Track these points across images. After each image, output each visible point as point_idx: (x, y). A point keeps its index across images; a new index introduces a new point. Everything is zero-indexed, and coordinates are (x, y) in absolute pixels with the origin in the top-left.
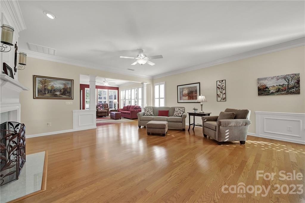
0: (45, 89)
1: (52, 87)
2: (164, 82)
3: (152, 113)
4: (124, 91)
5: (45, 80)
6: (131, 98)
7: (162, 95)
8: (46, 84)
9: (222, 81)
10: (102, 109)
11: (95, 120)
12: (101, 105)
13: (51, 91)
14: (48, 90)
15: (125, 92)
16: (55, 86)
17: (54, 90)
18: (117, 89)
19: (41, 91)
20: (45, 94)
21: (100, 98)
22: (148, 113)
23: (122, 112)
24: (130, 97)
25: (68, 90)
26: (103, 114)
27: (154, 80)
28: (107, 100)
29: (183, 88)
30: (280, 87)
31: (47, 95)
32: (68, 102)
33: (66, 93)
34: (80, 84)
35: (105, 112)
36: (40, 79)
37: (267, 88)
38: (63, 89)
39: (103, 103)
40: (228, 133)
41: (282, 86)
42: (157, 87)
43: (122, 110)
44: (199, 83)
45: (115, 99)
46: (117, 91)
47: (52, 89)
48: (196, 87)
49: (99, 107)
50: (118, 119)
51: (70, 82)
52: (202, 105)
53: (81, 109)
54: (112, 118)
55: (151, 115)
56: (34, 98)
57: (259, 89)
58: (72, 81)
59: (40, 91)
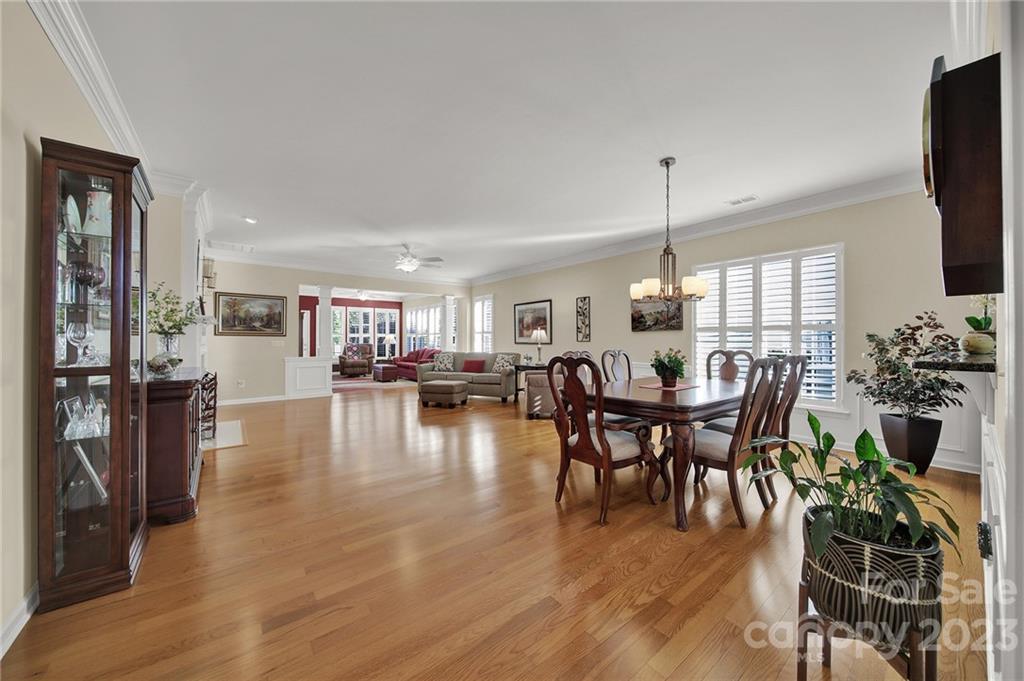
0: (234, 317)
1: (248, 311)
2: (491, 296)
3: (450, 366)
4: (426, 311)
5: (234, 300)
6: (427, 331)
7: (488, 325)
8: (236, 308)
9: (585, 298)
10: (356, 358)
11: (330, 383)
12: (355, 349)
13: (245, 320)
14: (240, 319)
15: (416, 314)
16: (251, 310)
17: (251, 319)
18: (399, 305)
19: (228, 321)
20: (235, 326)
21: (353, 330)
22: (442, 366)
23: (399, 366)
24: (425, 328)
25: (277, 318)
26: (358, 370)
27: (471, 289)
28: (370, 335)
29: (525, 311)
30: (658, 316)
31: (238, 328)
32: (277, 341)
33: (272, 324)
34: (301, 297)
35: (363, 366)
36: (225, 298)
37: (642, 316)
38: (267, 315)
39: (361, 342)
40: (539, 402)
41: (660, 313)
42: (478, 306)
43: (405, 360)
44: (550, 301)
45: (392, 331)
46: (398, 311)
47: (246, 316)
48: (545, 309)
49: (350, 353)
50: (389, 381)
51: (279, 302)
52: (539, 349)
53: (301, 355)
54: (376, 379)
55: (449, 370)
56: (215, 334)
57: (634, 320)
58: (283, 299)
59: (225, 322)
